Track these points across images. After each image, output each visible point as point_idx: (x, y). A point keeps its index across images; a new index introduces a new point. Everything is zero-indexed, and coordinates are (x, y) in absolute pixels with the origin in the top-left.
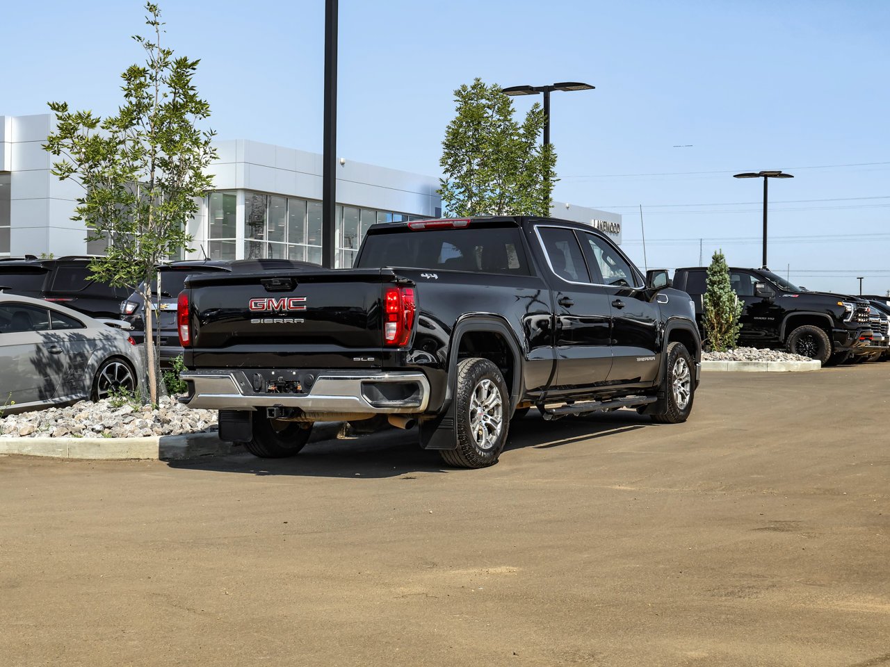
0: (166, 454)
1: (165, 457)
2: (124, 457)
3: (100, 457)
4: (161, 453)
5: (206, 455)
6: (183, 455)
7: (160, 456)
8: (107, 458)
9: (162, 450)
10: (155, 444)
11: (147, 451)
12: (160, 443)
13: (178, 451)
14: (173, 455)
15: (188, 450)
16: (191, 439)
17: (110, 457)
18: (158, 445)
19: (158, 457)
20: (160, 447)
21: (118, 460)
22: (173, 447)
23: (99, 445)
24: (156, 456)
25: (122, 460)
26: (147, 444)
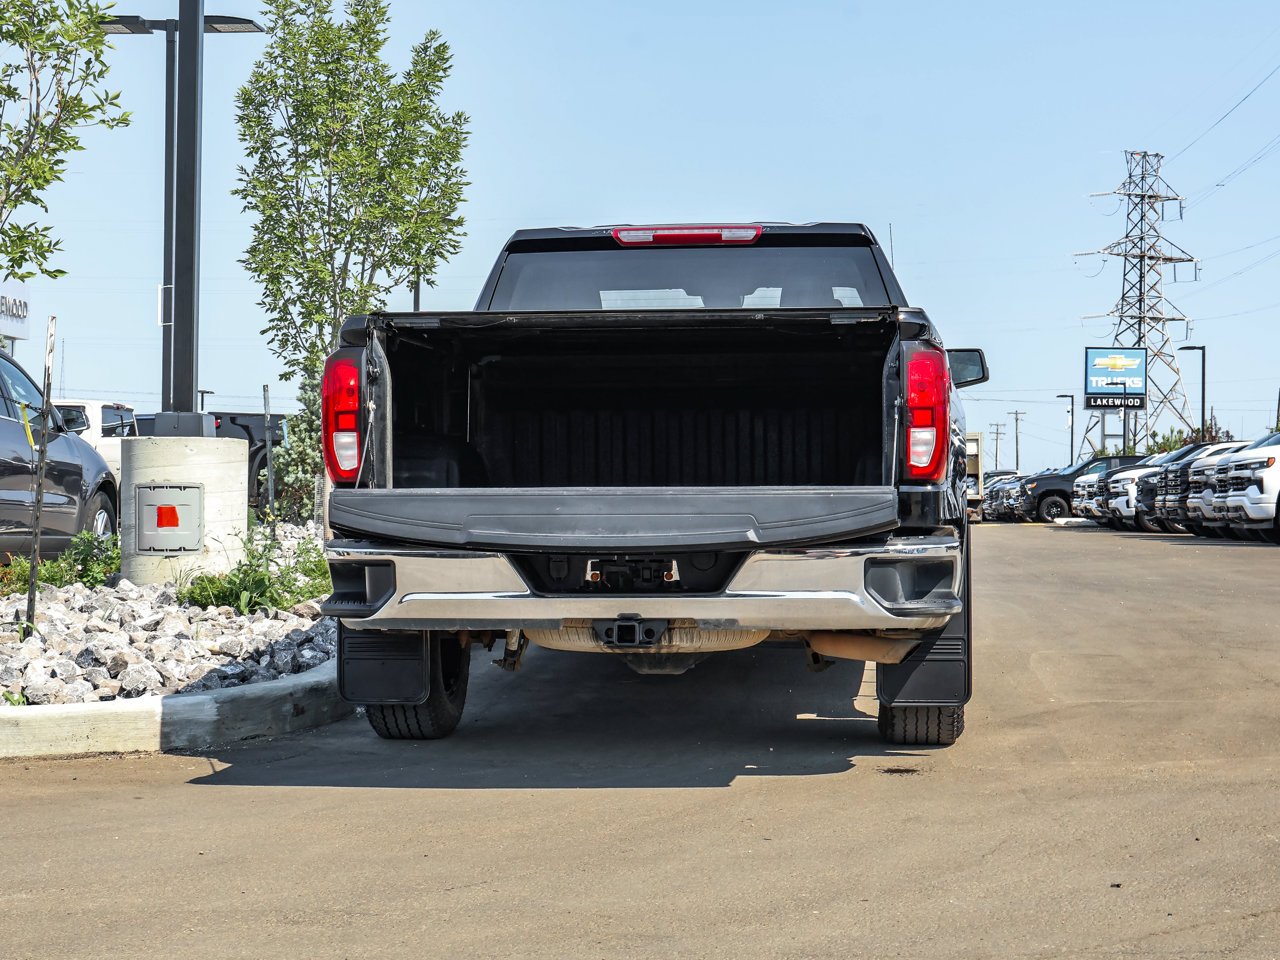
0: (173, 738)
1: (174, 745)
2: (80, 749)
3: (18, 753)
4: (165, 736)
5: (253, 738)
6: (209, 740)
7: (162, 743)
8: (40, 753)
9: (166, 730)
10: (151, 715)
11: (133, 733)
12: (163, 714)
13: (199, 732)
14: (188, 740)
15: (218, 728)
16: (224, 702)
17: (44, 751)
18: (158, 719)
19: (158, 747)
20: (164, 724)
21: (69, 757)
22: (189, 722)
23: (16, 724)
24: (154, 744)
25: (76, 756)
26: (135, 718)
